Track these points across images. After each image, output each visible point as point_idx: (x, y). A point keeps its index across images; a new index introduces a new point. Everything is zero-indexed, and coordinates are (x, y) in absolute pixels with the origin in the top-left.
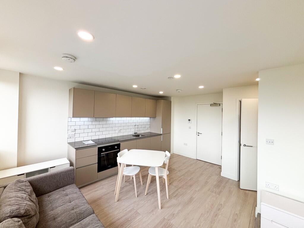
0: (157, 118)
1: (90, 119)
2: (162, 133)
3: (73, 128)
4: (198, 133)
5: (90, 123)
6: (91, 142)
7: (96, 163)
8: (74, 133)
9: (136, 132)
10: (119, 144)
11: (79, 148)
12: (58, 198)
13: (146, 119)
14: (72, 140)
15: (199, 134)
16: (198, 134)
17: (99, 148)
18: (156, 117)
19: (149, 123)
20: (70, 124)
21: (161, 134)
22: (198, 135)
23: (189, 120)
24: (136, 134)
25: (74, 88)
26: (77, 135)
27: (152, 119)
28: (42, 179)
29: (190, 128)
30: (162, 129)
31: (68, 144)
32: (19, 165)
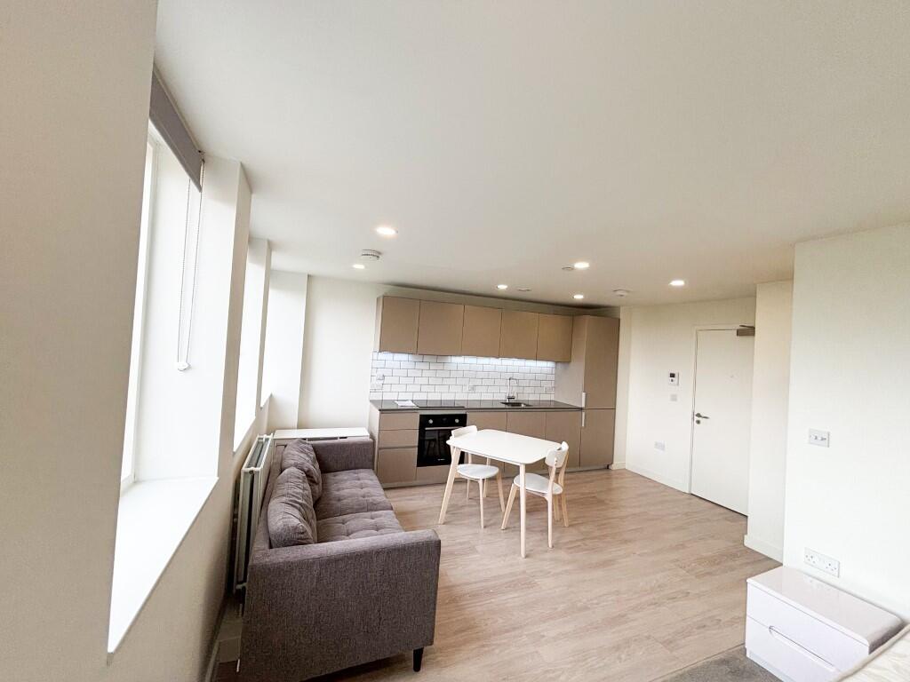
0: (572, 363)
1: (411, 357)
2: (583, 406)
3: (381, 372)
4: (699, 415)
5: (412, 365)
6: (410, 404)
7: (414, 447)
8: (382, 382)
9: (511, 395)
10: (465, 416)
11: (388, 411)
12: (346, 480)
13: (546, 366)
14: (378, 397)
15: (700, 419)
16: (696, 418)
17: (421, 416)
18: (569, 362)
19: (553, 377)
20: (376, 364)
21: (581, 409)
22: (698, 422)
23: (672, 375)
24: (512, 401)
25: (384, 297)
26: (387, 388)
27: (559, 365)
28: (327, 445)
29: (674, 398)
30: (584, 394)
31: (369, 403)
32: (300, 426)
